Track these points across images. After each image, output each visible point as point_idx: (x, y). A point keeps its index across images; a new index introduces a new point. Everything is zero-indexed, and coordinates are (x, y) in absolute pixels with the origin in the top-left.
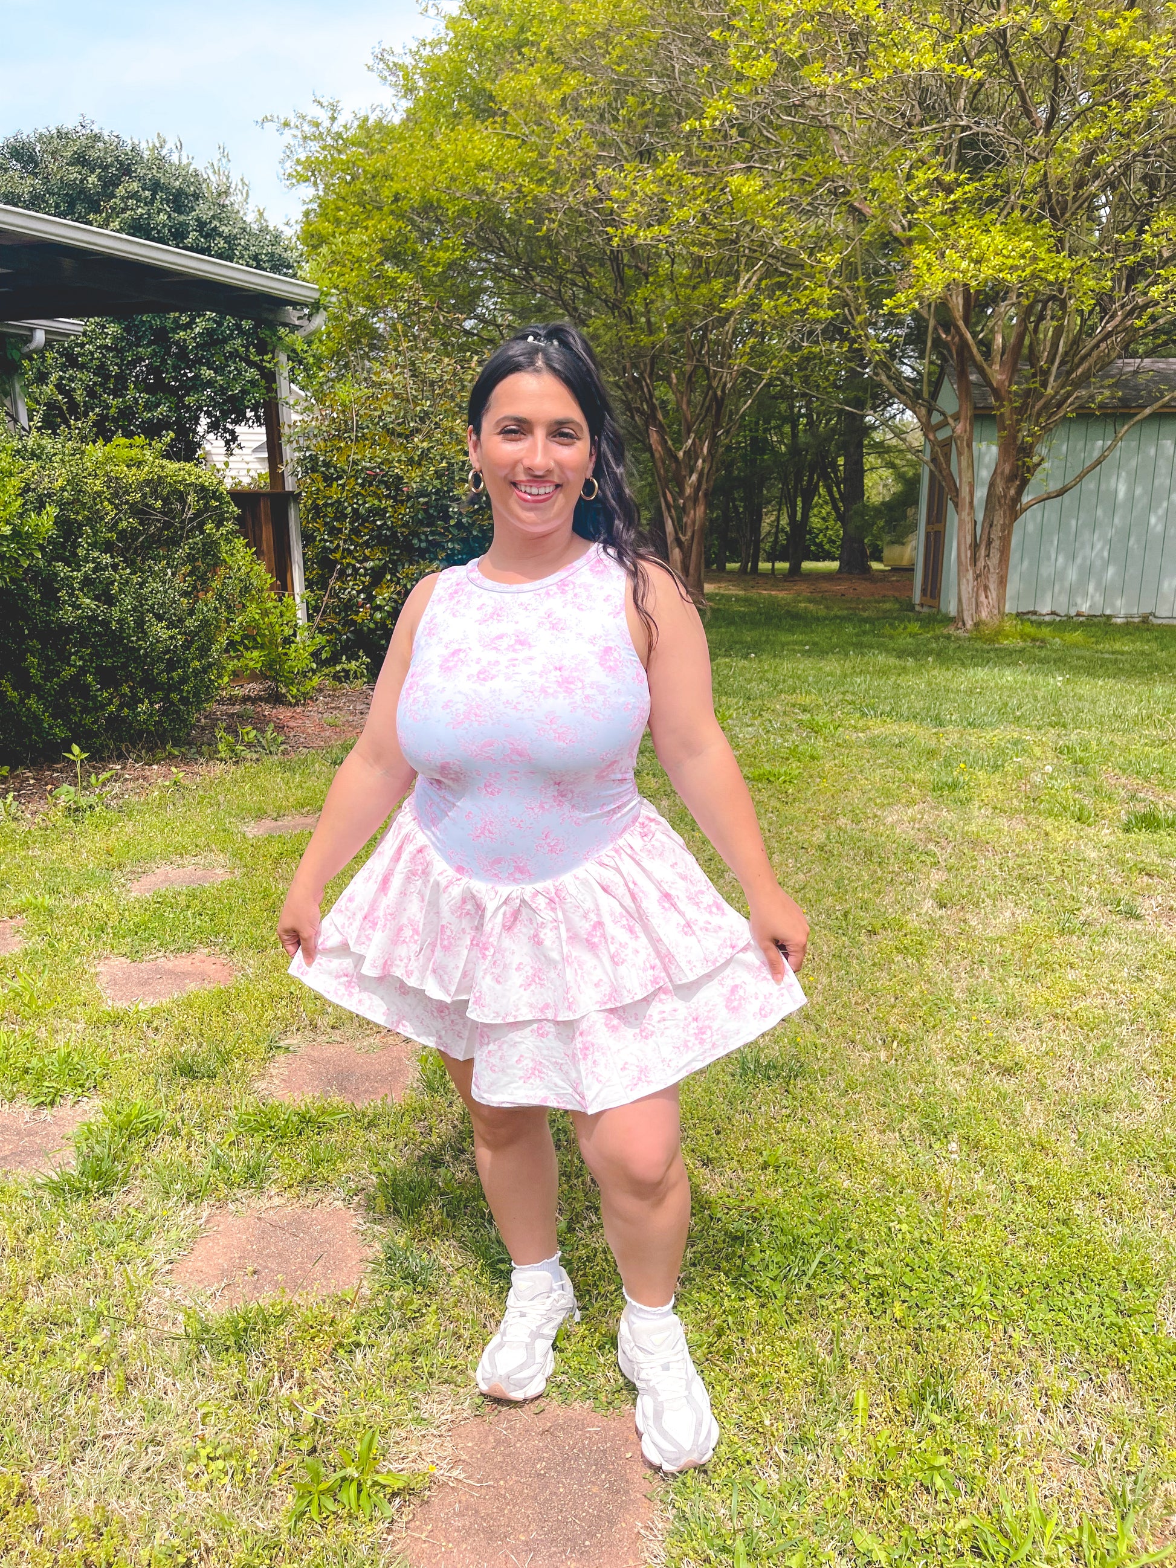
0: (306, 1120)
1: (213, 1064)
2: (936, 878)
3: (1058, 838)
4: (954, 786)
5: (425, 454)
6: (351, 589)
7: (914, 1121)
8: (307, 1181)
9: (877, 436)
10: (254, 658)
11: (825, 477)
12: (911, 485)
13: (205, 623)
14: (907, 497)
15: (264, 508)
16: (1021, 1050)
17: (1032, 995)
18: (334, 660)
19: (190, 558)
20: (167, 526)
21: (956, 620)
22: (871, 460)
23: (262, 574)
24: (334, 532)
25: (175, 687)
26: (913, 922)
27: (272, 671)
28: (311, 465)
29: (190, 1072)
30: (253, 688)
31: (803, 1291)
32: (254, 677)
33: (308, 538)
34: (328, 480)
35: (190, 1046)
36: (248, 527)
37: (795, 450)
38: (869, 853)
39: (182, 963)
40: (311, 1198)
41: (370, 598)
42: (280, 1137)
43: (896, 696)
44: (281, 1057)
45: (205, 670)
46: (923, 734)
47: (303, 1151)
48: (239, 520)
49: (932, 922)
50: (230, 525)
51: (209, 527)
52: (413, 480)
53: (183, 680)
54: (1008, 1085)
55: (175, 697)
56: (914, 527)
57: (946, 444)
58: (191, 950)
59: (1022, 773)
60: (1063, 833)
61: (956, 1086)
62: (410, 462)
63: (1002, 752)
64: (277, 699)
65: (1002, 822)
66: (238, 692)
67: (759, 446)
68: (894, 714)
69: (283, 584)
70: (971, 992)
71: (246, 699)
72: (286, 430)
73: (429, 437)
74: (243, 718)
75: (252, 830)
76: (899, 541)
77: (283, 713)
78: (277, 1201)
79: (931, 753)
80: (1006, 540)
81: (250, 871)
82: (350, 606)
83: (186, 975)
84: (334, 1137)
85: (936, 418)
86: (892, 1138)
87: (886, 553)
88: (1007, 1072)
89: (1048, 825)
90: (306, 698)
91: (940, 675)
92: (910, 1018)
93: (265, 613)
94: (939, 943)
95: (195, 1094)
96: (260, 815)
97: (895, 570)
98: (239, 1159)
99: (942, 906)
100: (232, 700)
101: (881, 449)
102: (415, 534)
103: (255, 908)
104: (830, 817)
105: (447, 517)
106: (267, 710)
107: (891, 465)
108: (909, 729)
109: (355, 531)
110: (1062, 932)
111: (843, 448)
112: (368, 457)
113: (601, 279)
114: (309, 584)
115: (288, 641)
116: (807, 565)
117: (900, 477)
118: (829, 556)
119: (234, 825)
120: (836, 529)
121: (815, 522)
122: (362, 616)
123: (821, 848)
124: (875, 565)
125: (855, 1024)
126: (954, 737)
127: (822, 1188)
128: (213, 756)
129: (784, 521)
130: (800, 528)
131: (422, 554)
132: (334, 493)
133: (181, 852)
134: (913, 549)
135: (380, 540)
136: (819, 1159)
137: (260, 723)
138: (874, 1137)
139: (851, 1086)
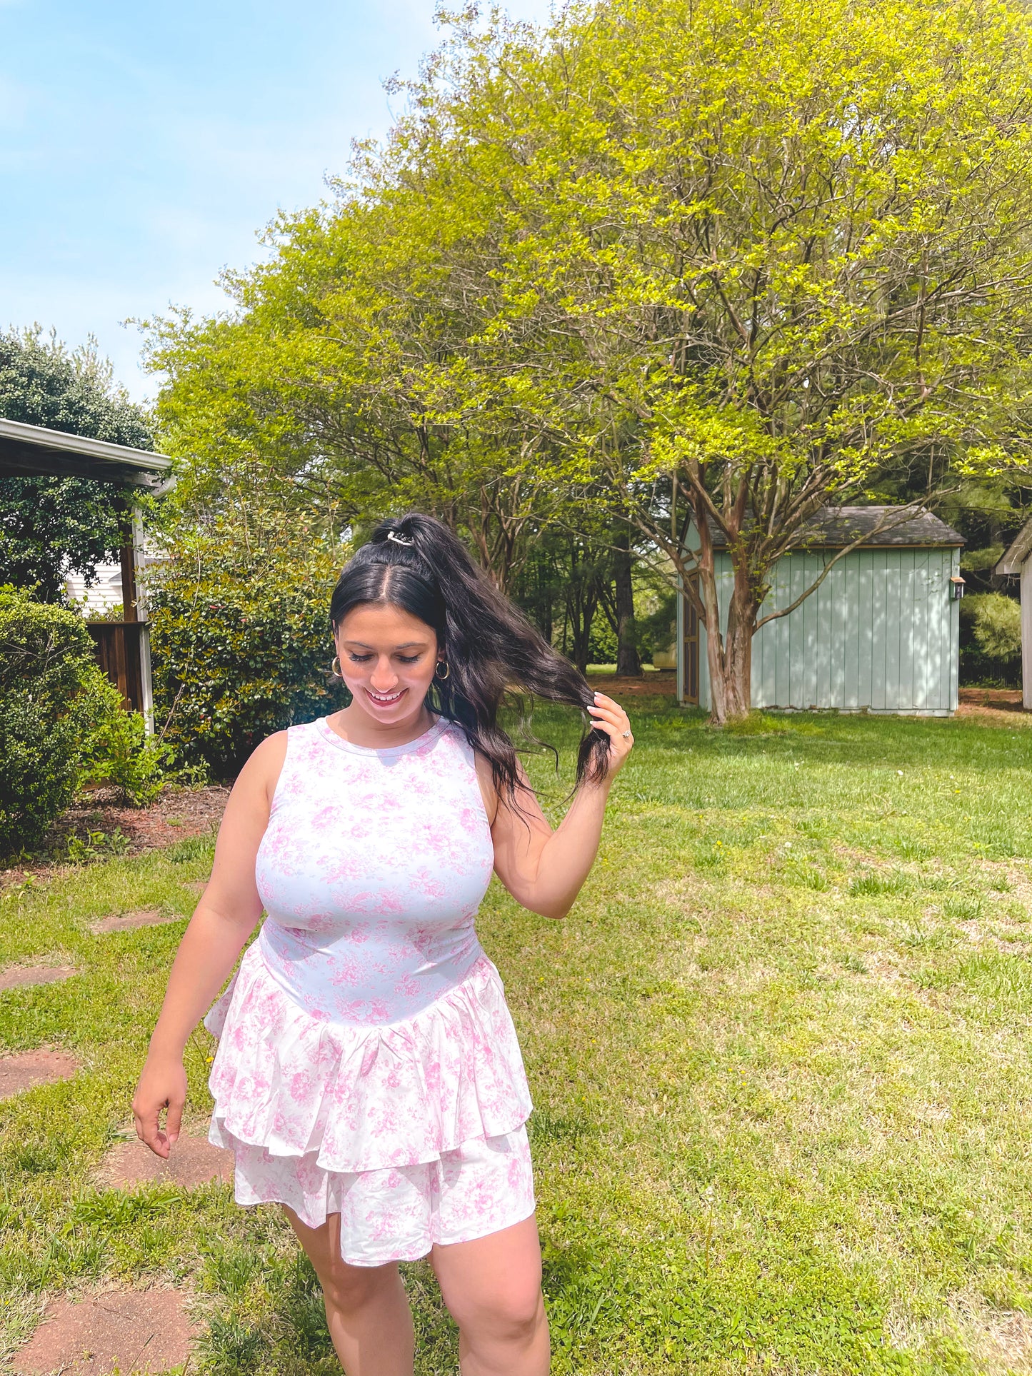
0: (139, 1205)
1: (53, 1157)
2: (699, 943)
3: (798, 905)
4: (713, 861)
5: (260, 591)
6: (193, 705)
7: (681, 1168)
8: (140, 1265)
9: (642, 564)
10: (104, 768)
11: (602, 597)
12: (670, 603)
13: (62, 740)
14: (667, 614)
15: (118, 637)
16: (771, 1096)
17: (780, 1046)
18: (178, 764)
19: (51, 686)
20: (28, 658)
21: (711, 716)
22: (638, 583)
23: (114, 695)
24: (180, 656)
25: (29, 798)
26: (680, 984)
27: (120, 778)
28: (162, 600)
29: (31, 1165)
30: (104, 793)
31: (587, 1336)
32: (105, 783)
33: (156, 662)
34: (176, 613)
35: (32, 1141)
36: (103, 659)
37: (575, 576)
38: (643, 924)
39: (27, 1059)
40: (144, 1281)
41: (211, 712)
42: (115, 1224)
43: (665, 784)
44: (118, 1146)
45: (60, 781)
46: (686, 815)
47: (136, 1237)
48: (95, 651)
49: (697, 984)
50: (87, 657)
51: (68, 658)
52: (250, 613)
53: (39, 791)
54: (759, 1129)
55: (30, 807)
56: (675, 638)
57: (696, 573)
58: (36, 1046)
59: (768, 849)
60: (803, 899)
61: (716, 1134)
62: (248, 597)
63: (751, 829)
64: (124, 802)
65: (752, 892)
66: (89, 797)
67: (547, 573)
68: (661, 798)
69: (135, 702)
70: (729, 1046)
71: (96, 804)
72: (139, 572)
73: (264, 576)
74: (92, 822)
75: (98, 927)
76: (664, 649)
77: (129, 815)
78: (111, 1286)
79: (693, 832)
80: (747, 650)
81: (94, 966)
82: (193, 719)
83: (30, 1071)
84: (166, 1221)
85: (684, 554)
86: (665, 1185)
87: (655, 658)
88: (760, 1117)
89: (790, 893)
90: (153, 801)
91: (703, 764)
92: (678, 1073)
93: (115, 727)
94: (701, 1003)
95: (34, 1188)
96: (106, 912)
97: (663, 671)
98: (76, 1248)
99: (704, 969)
100: (84, 805)
101: (644, 574)
102: (251, 657)
103: (98, 1003)
104: (610, 893)
105: (280, 643)
106: (115, 812)
107: (655, 587)
108: (674, 811)
109: (199, 656)
110: (802, 988)
111: (614, 575)
112: (210, 594)
113: (411, 448)
114: (157, 699)
115: (136, 750)
116: (591, 667)
117: (662, 597)
118: (609, 660)
119: (79, 922)
120: (612, 639)
121: (596, 632)
122: (203, 727)
123: (603, 921)
124: (647, 667)
125: (632, 1081)
126: (712, 818)
127: (602, 1238)
128: (64, 859)
129: (570, 632)
130: (583, 638)
131: (258, 673)
132: (181, 624)
133: (30, 952)
134: (676, 655)
135: (220, 662)
136: (601, 1208)
137: (108, 825)
138: (647, 1185)
139: (628, 1139)
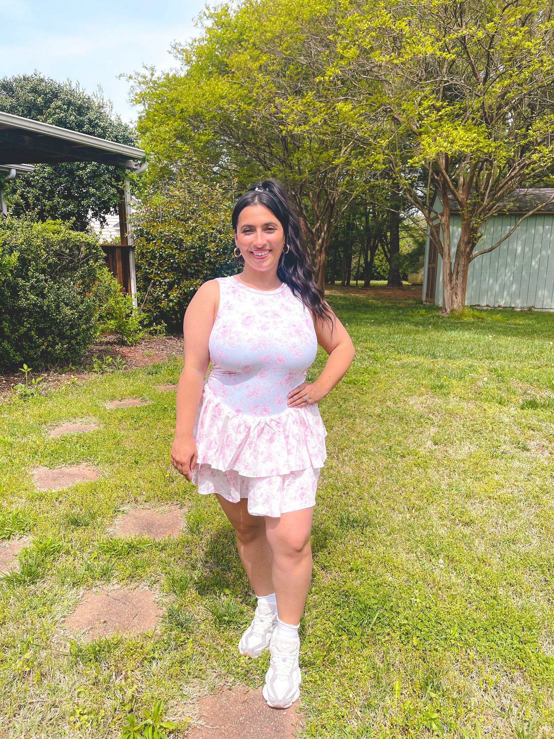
0: (131, 546)
1: (87, 519)
2: (433, 431)
3: (490, 412)
4: (441, 387)
5: (194, 229)
6: (158, 292)
7: (422, 548)
8: (131, 577)
9: (406, 223)
10: (112, 324)
11: (381, 241)
12: (421, 245)
13: (89, 307)
14: (419, 251)
15: (118, 253)
16: (473, 513)
17: (479, 487)
18: (150, 325)
19: (82, 277)
20: (71, 261)
21: (443, 309)
22: (402, 234)
23: (116, 284)
24: (151, 265)
25: (74, 337)
26: (422, 452)
27: (120, 330)
28: (140, 233)
29: (76, 523)
30: (112, 338)
31: (369, 632)
32: (112, 332)
33: (138, 268)
34: (148, 240)
35: (76, 510)
36: (110, 262)
37: (367, 229)
38: (401, 418)
39: (74, 469)
40: (133, 585)
41: (167, 296)
42: (119, 555)
43: (414, 344)
44: (120, 516)
45: (88, 329)
46: (427, 362)
47: (129, 562)
48: (106, 259)
49: (431, 452)
50: (101, 261)
51: (91, 262)
52: (188, 241)
53: (78, 334)
54: (467, 531)
55: (73, 342)
56: (422, 265)
57: (437, 227)
58: (78, 463)
59: (473, 381)
60: (493, 409)
61: (442, 531)
62: (187, 232)
63: (464, 371)
64: (123, 343)
65: (464, 404)
66: (104, 340)
67: (350, 226)
68: (413, 353)
69: (126, 289)
70: (450, 485)
71: (108, 343)
72: (129, 217)
73: (196, 221)
74: (106, 352)
75: (109, 406)
76: (416, 271)
77: (125, 350)
78: (116, 587)
79: (431, 371)
80: (465, 272)
81: (107, 425)
82: (157, 300)
83: (76, 475)
84: (145, 555)
85: (433, 215)
86: (413, 556)
87: (410, 277)
88: (467, 524)
89: (486, 406)
90: (136, 343)
91: (435, 334)
92: (420, 498)
93: (117, 303)
94: (434, 462)
95: (78, 534)
96: (113, 398)
97: (414, 285)
98: (99, 565)
99: (436, 444)
100: (101, 344)
101: (407, 228)
102: (189, 266)
103: (110, 443)
104: (383, 401)
105: (204, 259)
106: (117, 348)
107: (412, 236)
108: (420, 360)
109: (161, 265)
110: (492, 457)
111: (390, 228)
112: (167, 230)
113: (278, 149)
114: (139, 289)
115: (128, 316)
116: (373, 282)
117: (416, 242)
118: (383, 278)
119: (101, 403)
120: (386, 266)
121: (377, 262)
122: (163, 304)
123: (379, 416)
124: (404, 283)
125: (394, 501)
126: (441, 364)
127: (379, 581)
128: (91, 370)
129: (362, 262)
130: (369, 265)
131: (192, 275)
132: (151, 247)
133: (75, 416)
134: (422, 275)
135: (172, 269)
136: (377, 566)
137: (114, 354)
138: (403, 556)
139: (393, 531)
